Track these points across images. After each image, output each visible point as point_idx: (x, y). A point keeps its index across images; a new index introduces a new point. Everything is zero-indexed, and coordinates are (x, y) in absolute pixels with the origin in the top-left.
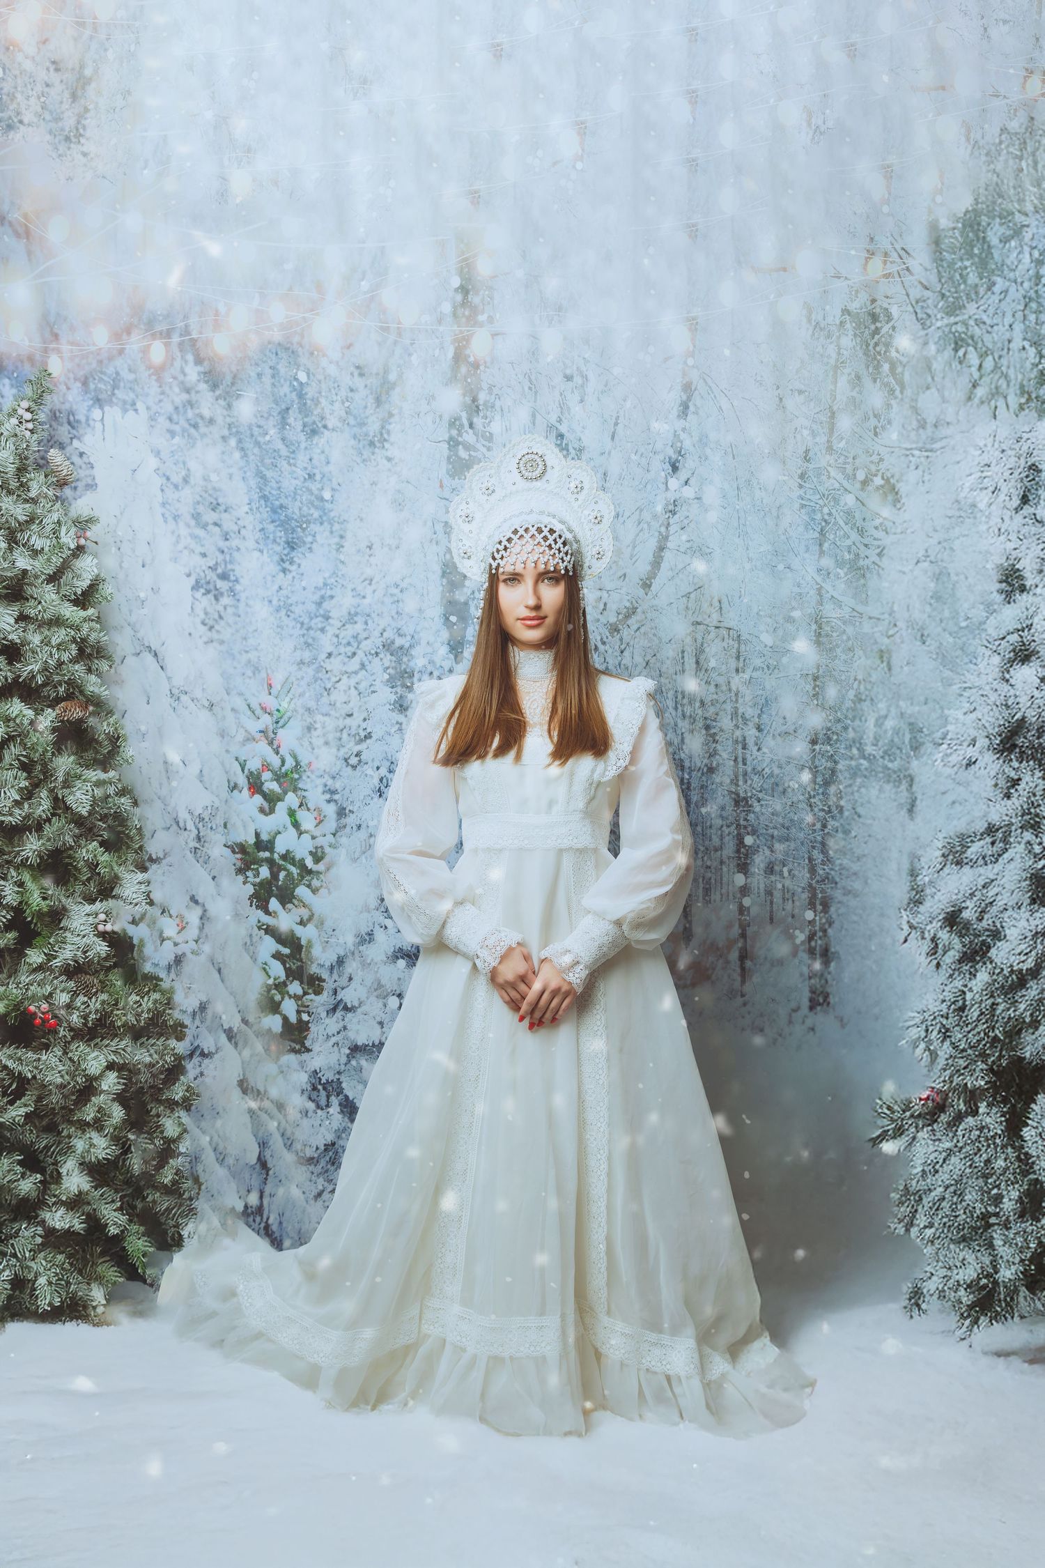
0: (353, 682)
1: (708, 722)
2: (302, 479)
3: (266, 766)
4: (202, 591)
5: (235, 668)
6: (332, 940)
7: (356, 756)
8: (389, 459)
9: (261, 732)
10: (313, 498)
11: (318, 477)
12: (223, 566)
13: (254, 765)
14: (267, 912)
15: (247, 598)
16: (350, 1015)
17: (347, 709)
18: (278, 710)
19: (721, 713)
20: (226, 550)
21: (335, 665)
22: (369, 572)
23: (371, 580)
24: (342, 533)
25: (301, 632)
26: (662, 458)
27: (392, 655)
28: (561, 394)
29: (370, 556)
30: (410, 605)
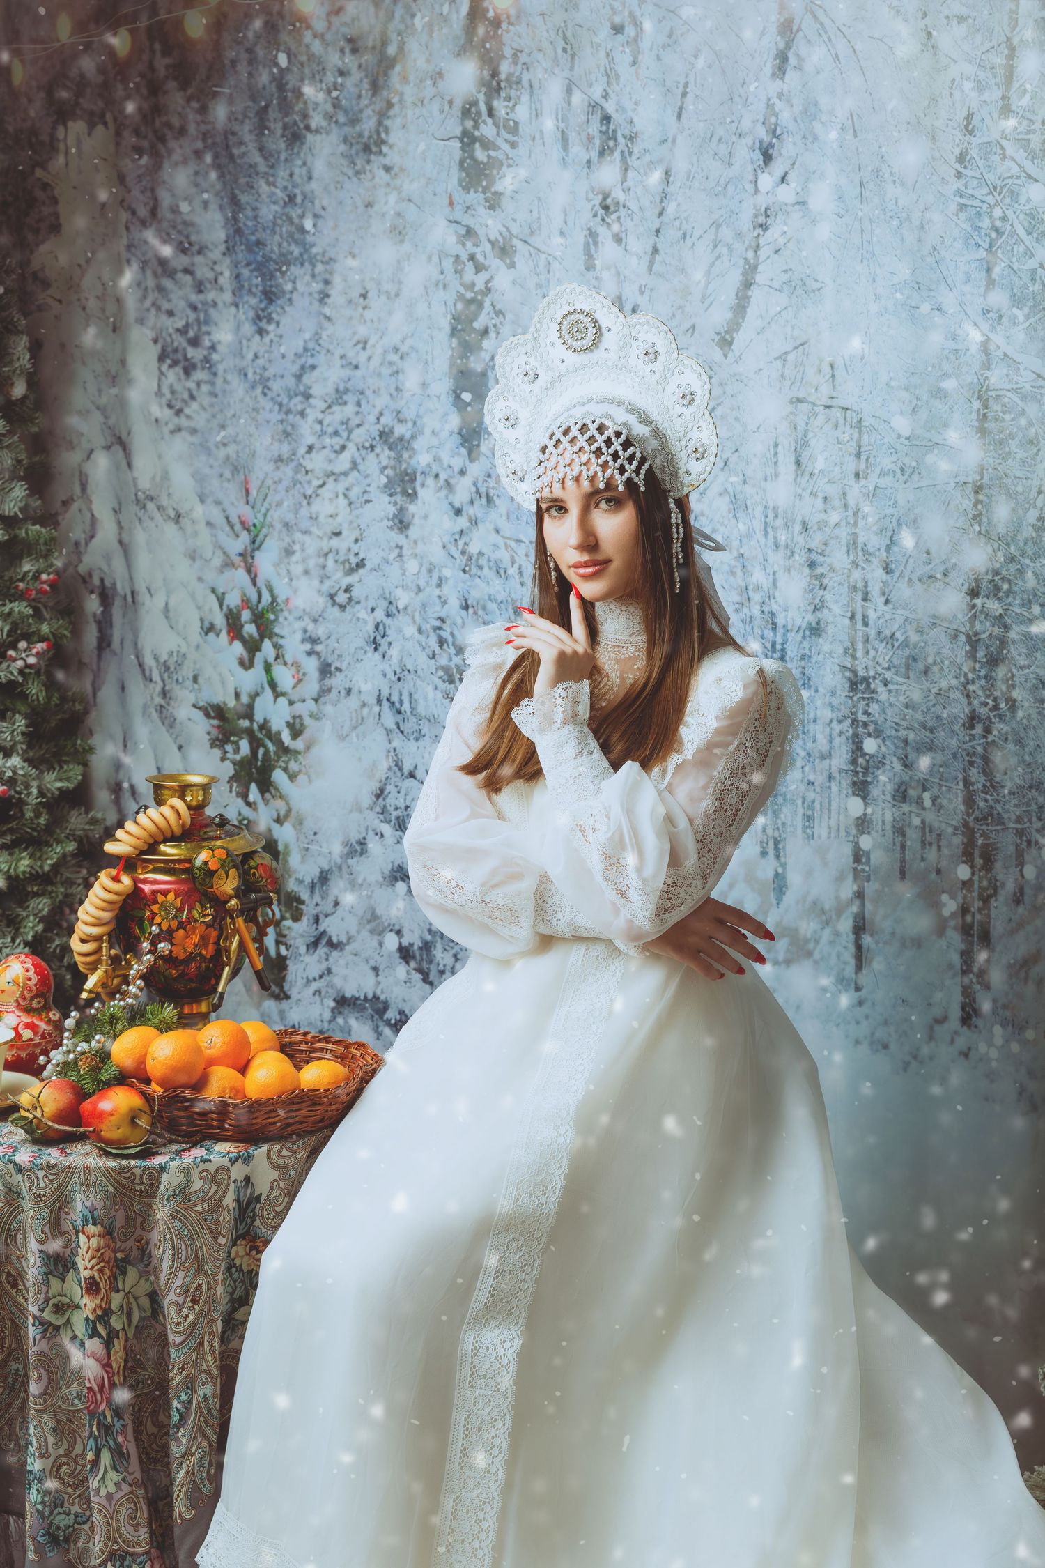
0: (341, 487)
1: (814, 556)
2: (282, 203)
3: (246, 602)
4: (169, 361)
5: (211, 467)
6: (313, 847)
7: (346, 591)
8: (388, 169)
9: (241, 555)
10: (293, 229)
11: (299, 200)
12: (196, 328)
13: (233, 600)
14: (249, 804)
15: (225, 371)
16: (335, 954)
17: (333, 525)
18: (254, 525)
19: (832, 542)
20: (199, 306)
21: (317, 462)
22: (362, 331)
23: (366, 343)
24: (327, 276)
25: (279, 418)
26: (750, 143)
27: (390, 449)
28: (608, 55)
29: (365, 308)
30: (411, 381)
